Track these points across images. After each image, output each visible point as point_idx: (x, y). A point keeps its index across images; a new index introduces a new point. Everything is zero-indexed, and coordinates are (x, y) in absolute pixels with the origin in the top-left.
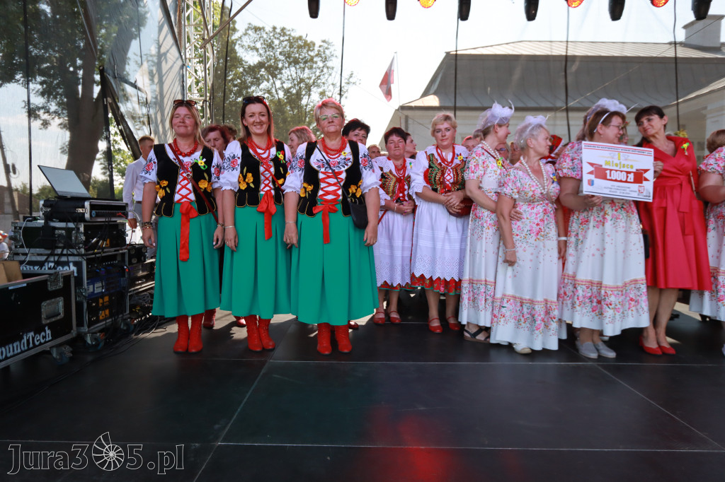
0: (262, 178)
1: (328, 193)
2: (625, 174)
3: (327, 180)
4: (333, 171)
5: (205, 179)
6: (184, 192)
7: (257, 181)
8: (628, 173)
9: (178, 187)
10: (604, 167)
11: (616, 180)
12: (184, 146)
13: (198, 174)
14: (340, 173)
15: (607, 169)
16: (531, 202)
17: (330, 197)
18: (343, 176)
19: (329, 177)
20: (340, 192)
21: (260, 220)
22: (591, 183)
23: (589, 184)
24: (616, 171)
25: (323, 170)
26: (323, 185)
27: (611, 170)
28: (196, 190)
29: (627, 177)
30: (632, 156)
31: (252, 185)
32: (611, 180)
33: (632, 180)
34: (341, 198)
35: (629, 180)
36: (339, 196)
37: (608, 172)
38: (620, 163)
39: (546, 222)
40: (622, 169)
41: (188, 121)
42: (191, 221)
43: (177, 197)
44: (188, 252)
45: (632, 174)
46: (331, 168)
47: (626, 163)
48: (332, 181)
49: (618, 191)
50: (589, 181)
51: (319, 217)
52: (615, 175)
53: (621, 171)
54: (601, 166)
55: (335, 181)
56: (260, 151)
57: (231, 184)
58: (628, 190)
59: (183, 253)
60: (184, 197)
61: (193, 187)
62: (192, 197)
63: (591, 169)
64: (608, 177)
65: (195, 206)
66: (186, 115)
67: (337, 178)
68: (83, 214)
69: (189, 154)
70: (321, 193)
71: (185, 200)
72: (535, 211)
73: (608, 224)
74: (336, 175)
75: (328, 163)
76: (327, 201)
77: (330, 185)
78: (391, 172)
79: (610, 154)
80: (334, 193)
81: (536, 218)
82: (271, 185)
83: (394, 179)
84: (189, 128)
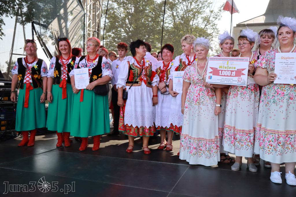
2: (230, 72)
5: (37, 74)
8: (232, 71)
10: (218, 69)
11: (225, 76)
13: (34, 71)
15: (220, 70)
22: (210, 78)
23: (209, 78)
24: (225, 71)
27: (222, 71)
29: (231, 73)
30: (235, 63)
32: (222, 76)
33: (234, 75)
35: (232, 75)
37: (220, 72)
38: (228, 66)
39: (201, 95)
40: (229, 70)
41: (32, 49)
43: (25, 81)
44: (28, 104)
45: (235, 72)
47: (231, 66)
49: (226, 81)
50: (209, 76)
52: (224, 73)
53: (228, 71)
54: (217, 69)
58: (232, 80)
59: (26, 105)
62: (31, 81)
63: (211, 70)
64: (220, 74)
66: (31, 46)
69: (31, 63)
71: (28, 82)
79: (223, 62)
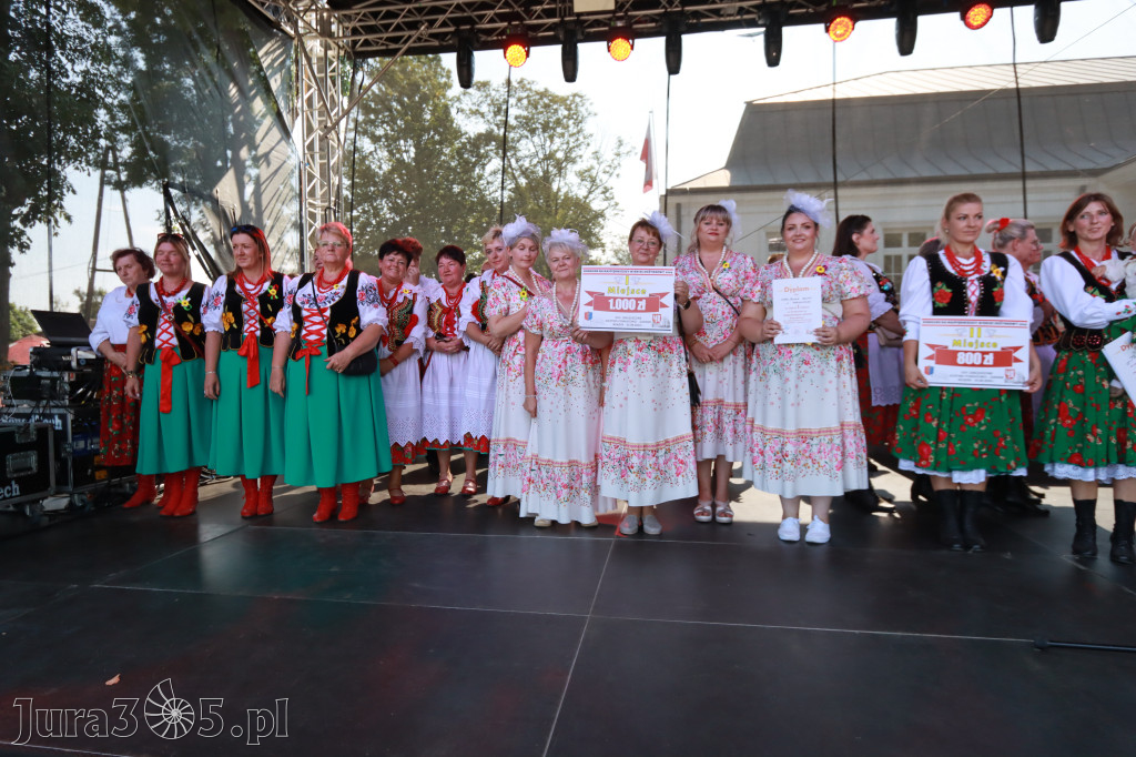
0: (246, 317)
1: (310, 333)
3: (311, 319)
4: (319, 307)
5: (189, 321)
6: (165, 337)
7: (239, 320)
9: (159, 331)
12: (170, 285)
14: (325, 310)
16: (555, 337)
17: (313, 338)
18: (328, 313)
19: (313, 315)
20: (325, 332)
21: (244, 364)
22: (589, 317)
23: (586, 318)
25: (307, 306)
26: (307, 324)
28: (179, 334)
31: (235, 326)
34: (325, 338)
36: (323, 336)
41: (173, 258)
42: (174, 368)
43: (158, 343)
44: (170, 403)
46: (316, 304)
48: (317, 319)
50: (586, 313)
51: (303, 361)
55: (320, 319)
56: (249, 286)
57: (215, 325)
59: (165, 404)
60: (167, 342)
61: (176, 331)
62: (175, 341)
65: (178, 351)
66: (170, 252)
67: (323, 316)
68: (69, 362)
69: (174, 293)
70: (304, 332)
71: (166, 345)
72: (558, 349)
73: (631, 368)
74: (321, 312)
75: (315, 299)
76: (310, 342)
77: (315, 323)
78: (439, 301)
80: (318, 332)
81: (559, 359)
82: (258, 325)
83: (440, 310)
84: (175, 267)
